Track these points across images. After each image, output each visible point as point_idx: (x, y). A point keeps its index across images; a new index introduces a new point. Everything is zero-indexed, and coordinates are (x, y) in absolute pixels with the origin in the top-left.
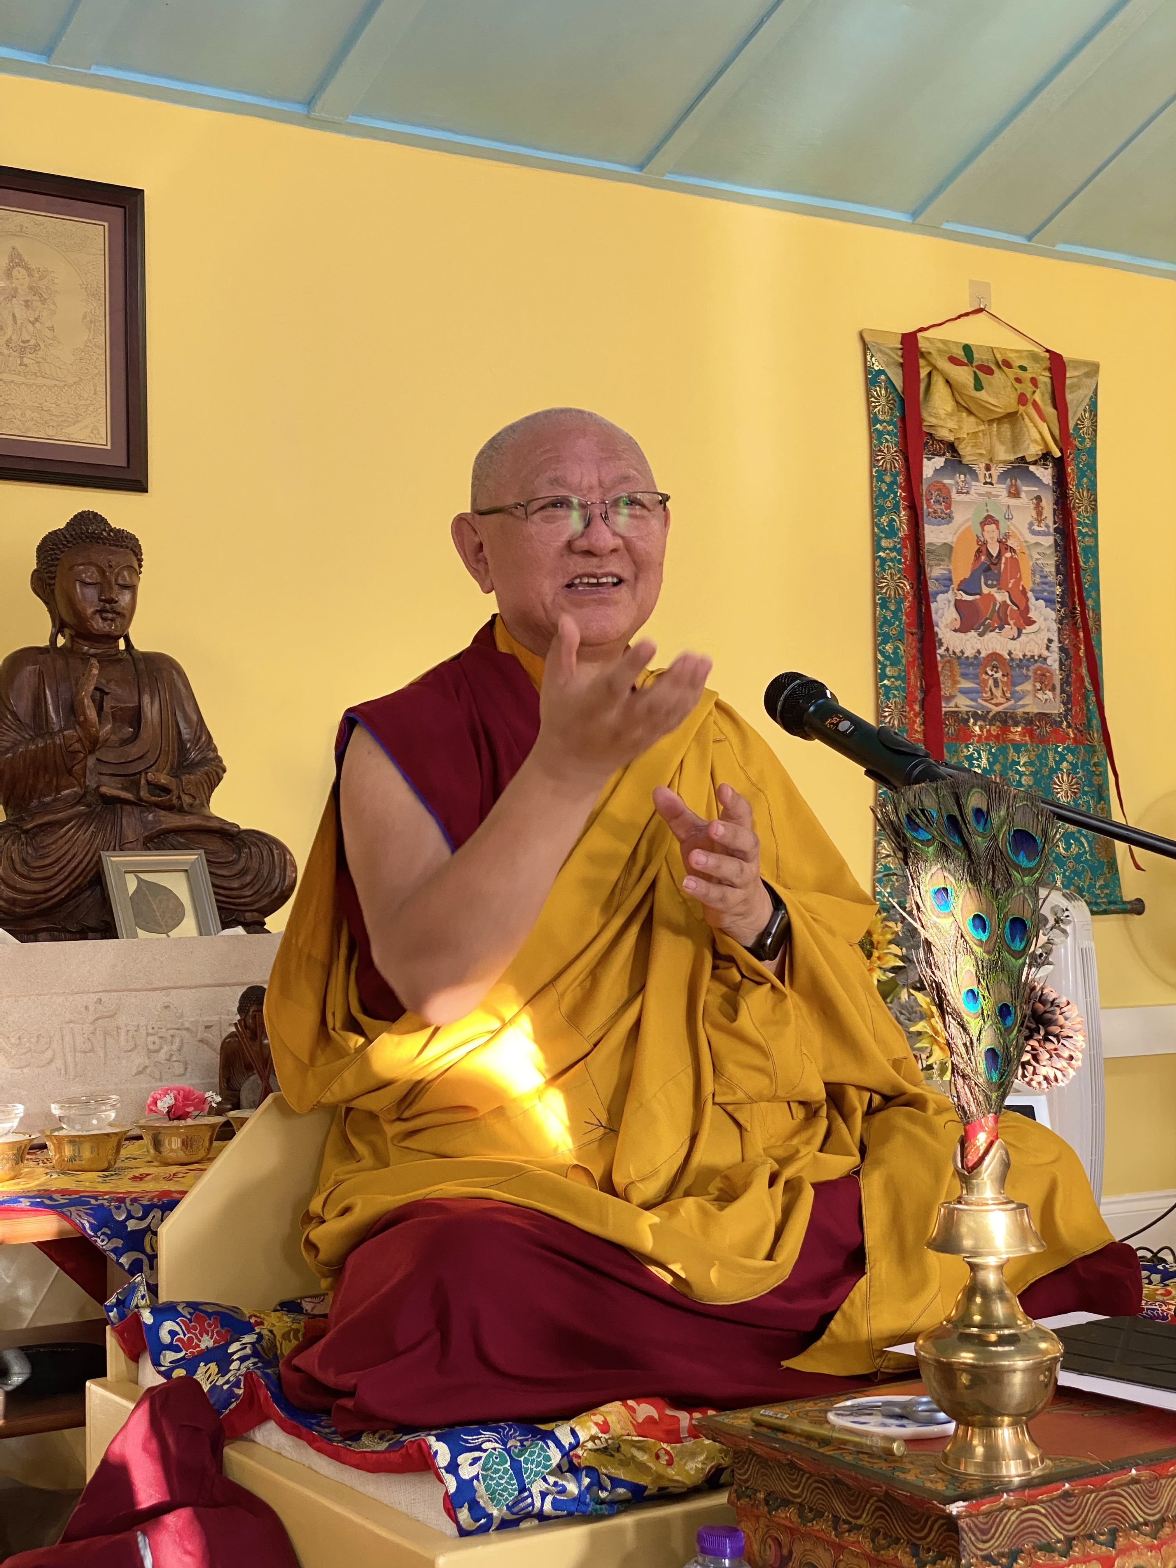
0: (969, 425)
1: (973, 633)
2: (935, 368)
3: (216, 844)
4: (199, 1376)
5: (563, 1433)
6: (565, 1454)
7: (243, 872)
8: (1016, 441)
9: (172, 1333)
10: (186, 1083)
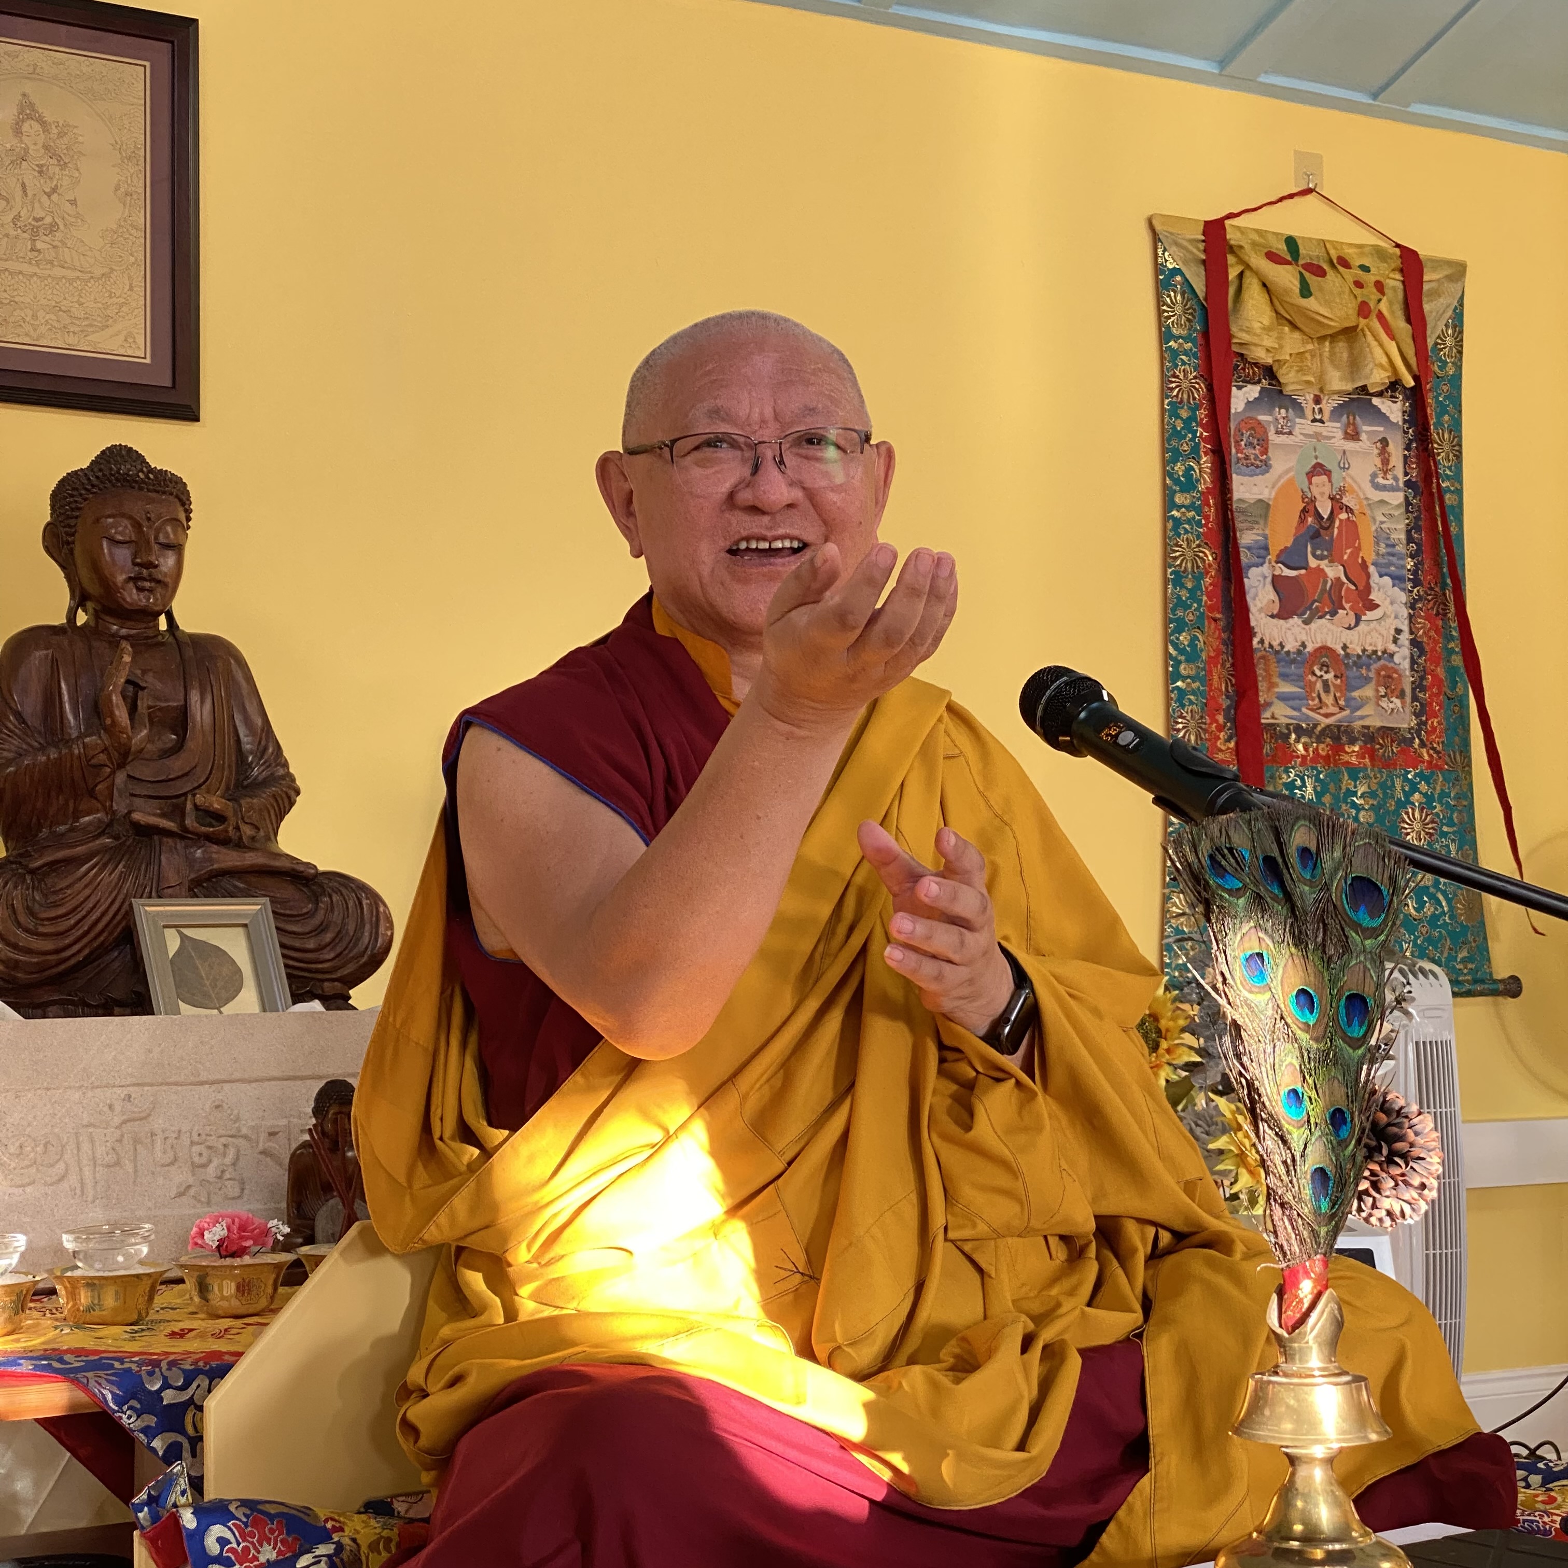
0: (1292, 343)
1: (1296, 620)
2: (1247, 267)
3: (288, 891)
7: (321, 929)
8: (1355, 365)
9: (222, 1541)
10: (243, 1209)
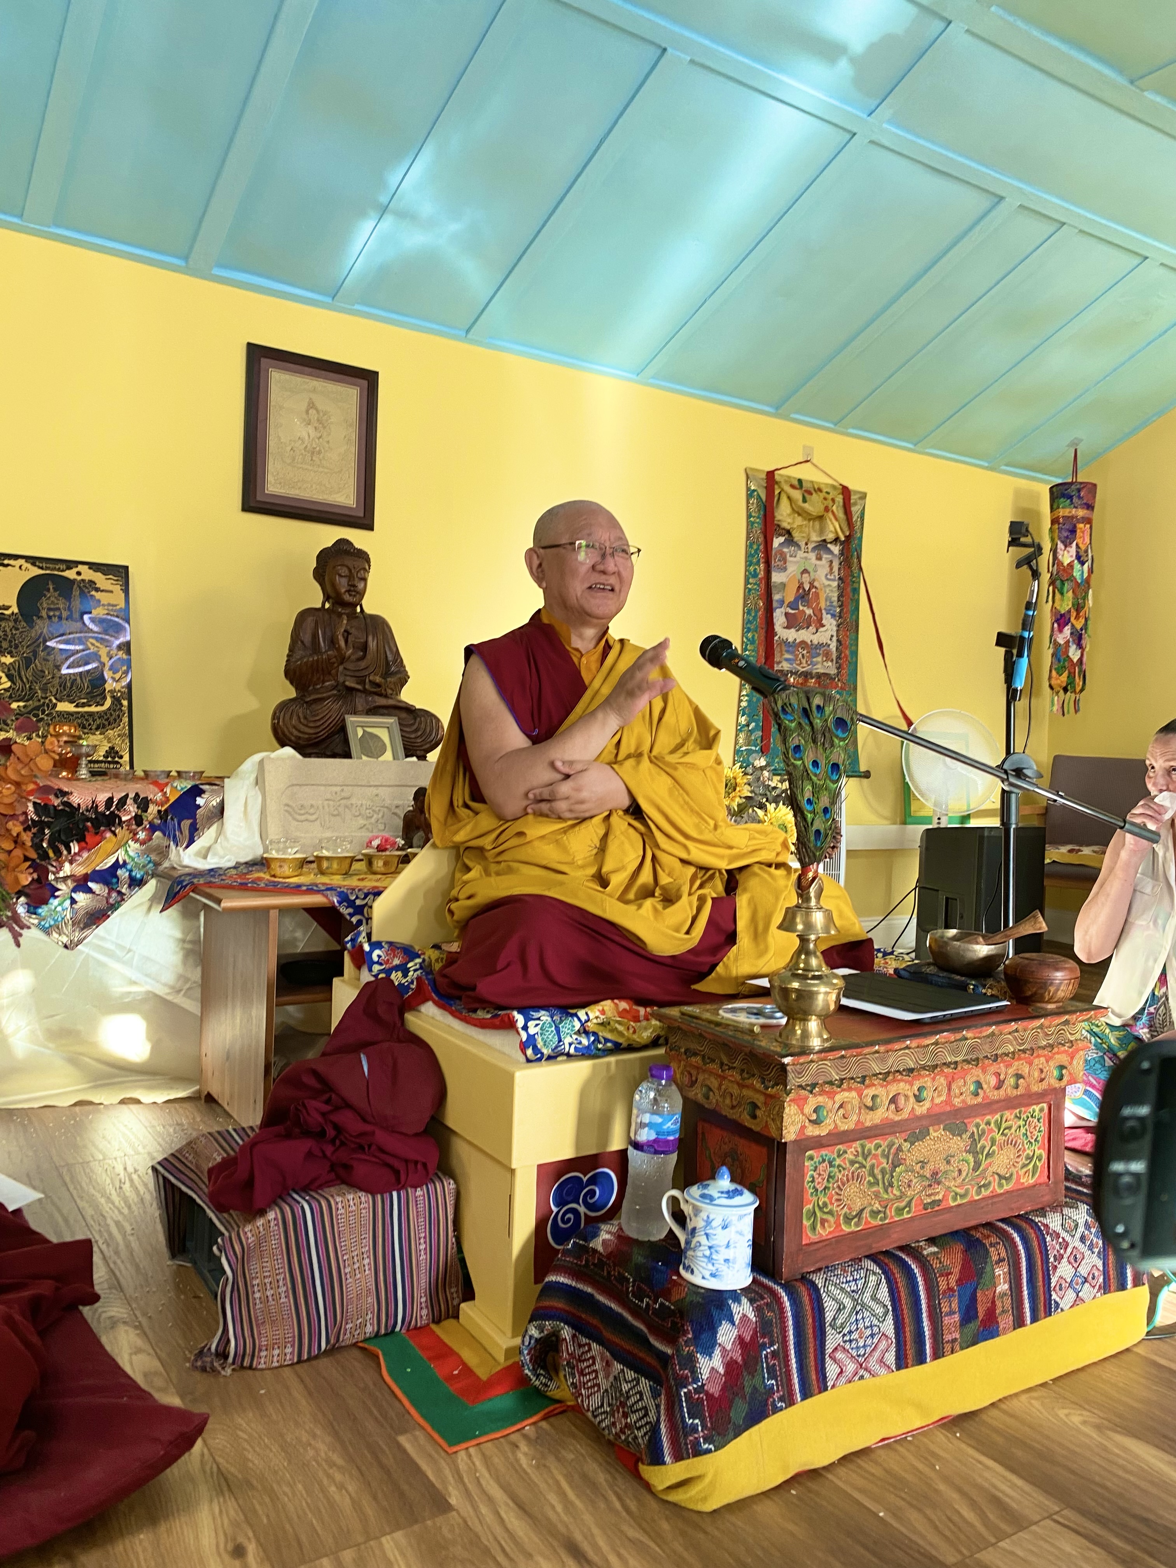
0: (799, 521)
1: (793, 630)
2: (782, 490)
3: (404, 715)
4: (393, 976)
5: (582, 1014)
6: (582, 1025)
7: (416, 731)
8: (822, 531)
9: (379, 956)
10: (386, 834)
